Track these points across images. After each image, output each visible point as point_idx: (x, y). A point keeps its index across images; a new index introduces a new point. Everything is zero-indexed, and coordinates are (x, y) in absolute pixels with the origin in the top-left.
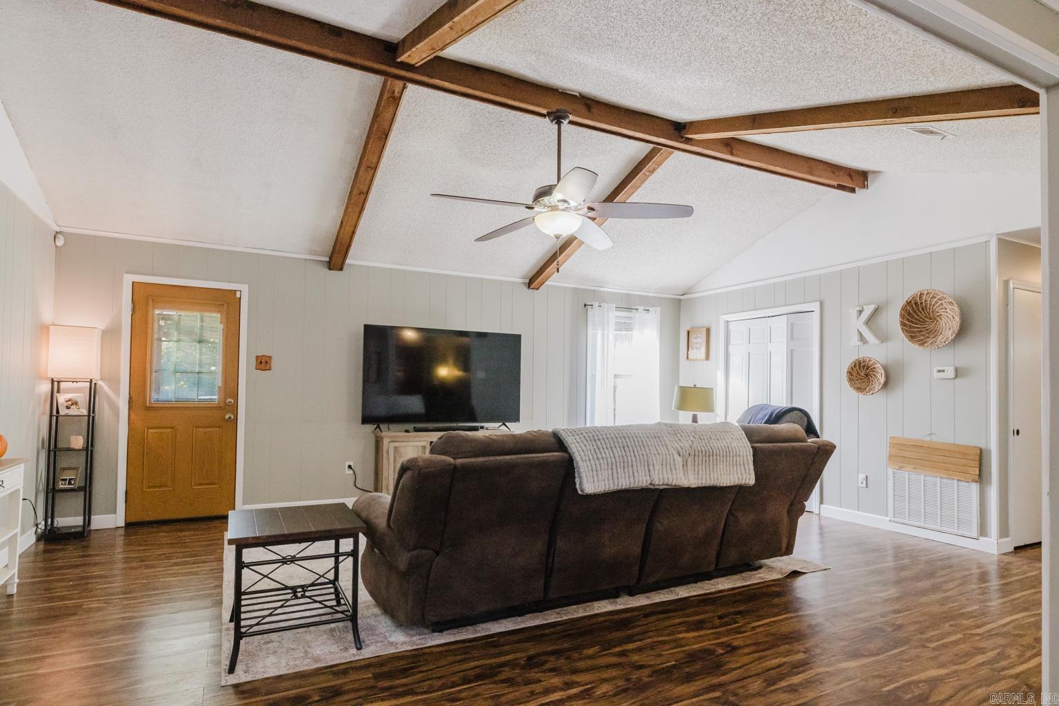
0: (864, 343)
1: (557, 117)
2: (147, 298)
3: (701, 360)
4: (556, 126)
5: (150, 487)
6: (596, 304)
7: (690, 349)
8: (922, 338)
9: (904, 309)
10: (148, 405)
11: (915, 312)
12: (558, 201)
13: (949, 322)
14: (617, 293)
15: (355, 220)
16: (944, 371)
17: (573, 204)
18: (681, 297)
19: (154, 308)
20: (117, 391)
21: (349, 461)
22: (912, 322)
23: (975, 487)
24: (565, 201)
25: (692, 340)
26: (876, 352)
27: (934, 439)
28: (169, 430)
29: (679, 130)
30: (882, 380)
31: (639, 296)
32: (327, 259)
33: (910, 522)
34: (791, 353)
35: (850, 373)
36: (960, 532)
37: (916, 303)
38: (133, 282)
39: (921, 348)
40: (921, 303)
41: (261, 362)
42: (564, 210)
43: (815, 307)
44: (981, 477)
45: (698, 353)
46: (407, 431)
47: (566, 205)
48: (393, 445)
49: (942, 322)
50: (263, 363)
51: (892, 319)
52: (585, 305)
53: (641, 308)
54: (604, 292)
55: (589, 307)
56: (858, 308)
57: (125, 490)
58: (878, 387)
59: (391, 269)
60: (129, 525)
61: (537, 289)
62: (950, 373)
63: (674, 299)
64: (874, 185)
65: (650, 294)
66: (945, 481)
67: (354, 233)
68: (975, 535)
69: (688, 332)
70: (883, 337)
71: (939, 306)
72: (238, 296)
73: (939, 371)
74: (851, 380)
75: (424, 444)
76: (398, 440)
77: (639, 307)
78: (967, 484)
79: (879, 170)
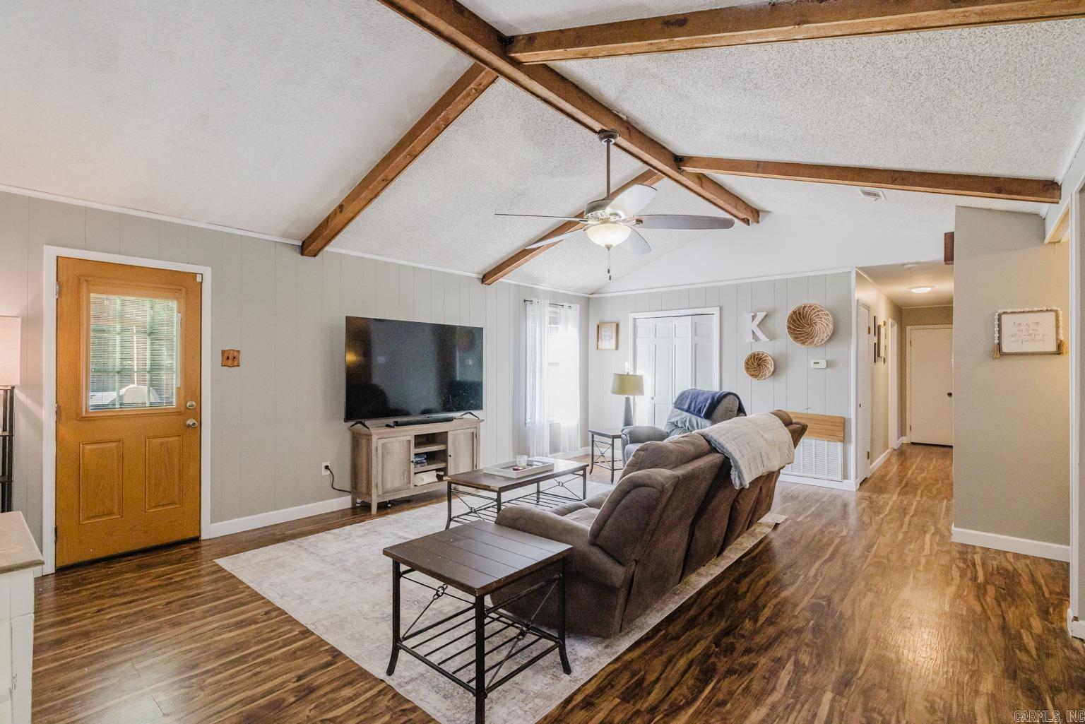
0: (756, 341)
1: (606, 135)
2: (79, 280)
3: (612, 350)
4: (606, 144)
5: (89, 518)
6: (535, 300)
7: (600, 340)
8: (803, 338)
9: (791, 317)
10: (84, 414)
11: (798, 319)
12: (611, 215)
13: (823, 327)
14: (547, 291)
15: (362, 205)
16: (818, 363)
17: (623, 216)
18: (590, 296)
19: (90, 291)
20: (38, 401)
21: (325, 462)
22: (796, 327)
23: (840, 445)
24: (616, 215)
25: (602, 332)
26: (765, 347)
27: (810, 411)
28: (113, 445)
29: (679, 161)
30: (772, 369)
31: (563, 294)
32: (301, 244)
33: (793, 473)
34: (695, 347)
35: (747, 363)
36: (830, 478)
37: (799, 313)
38: (57, 257)
39: (803, 346)
40: (803, 313)
41: (228, 358)
42: (614, 222)
43: (716, 311)
44: (844, 439)
45: (608, 343)
46: (388, 426)
47: (617, 218)
48: (381, 442)
49: (817, 328)
50: (230, 359)
51: (781, 323)
52: (525, 301)
53: (566, 305)
54: (538, 289)
55: (528, 303)
56: (753, 314)
57: (54, 526)
58: (768, 374)
59: (376, 260)
60: (60, 570)
61: (489, 285)
62: (823, 364)
63: (582, 297)
64: (765, 221)
65: (570, 293)
66: (818, 442)
67: (352, 219)
68: (840, 479)
69: (598, 326)
70: (772, 337)
71: (815, 316)
72: (199, 279)
73: (815, 363)
74: (747, 369)
75: (408, 438)
76: (385, 436)
77: (565, 304)
78: (834, 443)
79: (769, 209)
